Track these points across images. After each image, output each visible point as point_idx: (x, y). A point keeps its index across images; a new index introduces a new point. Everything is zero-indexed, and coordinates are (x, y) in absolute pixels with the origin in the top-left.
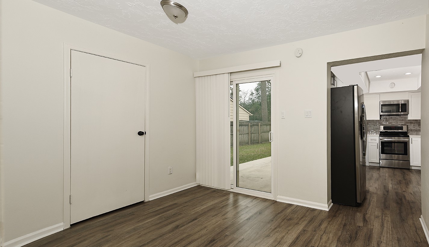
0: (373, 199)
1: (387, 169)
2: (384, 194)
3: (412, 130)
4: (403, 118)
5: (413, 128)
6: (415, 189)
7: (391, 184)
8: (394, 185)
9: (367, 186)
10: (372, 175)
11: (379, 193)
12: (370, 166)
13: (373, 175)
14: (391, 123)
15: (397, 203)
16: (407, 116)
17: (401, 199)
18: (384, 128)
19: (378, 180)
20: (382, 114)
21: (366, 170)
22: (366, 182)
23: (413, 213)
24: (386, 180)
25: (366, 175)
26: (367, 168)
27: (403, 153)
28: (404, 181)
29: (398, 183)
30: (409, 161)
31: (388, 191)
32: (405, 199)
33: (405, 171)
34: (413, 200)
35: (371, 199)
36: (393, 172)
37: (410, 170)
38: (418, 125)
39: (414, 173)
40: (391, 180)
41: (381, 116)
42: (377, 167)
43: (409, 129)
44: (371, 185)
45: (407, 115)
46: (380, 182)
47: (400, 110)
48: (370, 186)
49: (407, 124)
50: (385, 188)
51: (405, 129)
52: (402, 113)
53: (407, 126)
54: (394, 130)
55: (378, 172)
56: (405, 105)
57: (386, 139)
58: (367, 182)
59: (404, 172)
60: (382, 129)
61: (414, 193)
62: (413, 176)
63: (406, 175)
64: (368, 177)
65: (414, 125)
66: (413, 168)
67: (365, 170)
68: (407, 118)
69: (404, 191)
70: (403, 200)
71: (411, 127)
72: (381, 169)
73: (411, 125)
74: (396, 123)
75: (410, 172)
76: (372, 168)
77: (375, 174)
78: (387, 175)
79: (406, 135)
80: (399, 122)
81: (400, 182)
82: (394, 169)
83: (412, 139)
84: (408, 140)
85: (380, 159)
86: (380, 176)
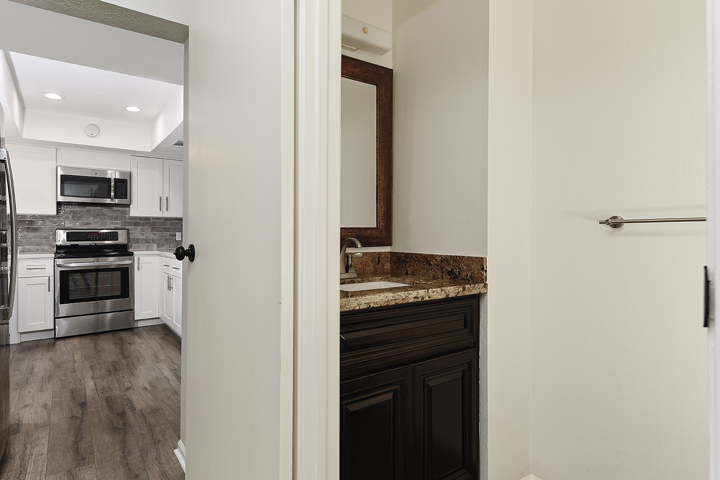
0: (36, 451)
1: (76, 341)
2: (73, 417)
3: (137, 241)
4: (119, 214)
5: (140, 237)
6: (153, 373)
7: (93, 378)
8: (100, 379)
9: (12, 410)
10: (31, 371)
11: (55, 419)
12: (23, 344)
13: (33, 368)
14: (87, 224)
15: (114, 429)
16: (127, 209)
17: (122, 415)
18: (70, 237)
19: (49, 378)
20: (61, 199)
21: (11, 356)
22: (11, 395)
23: (156, 443)
24: (75, 371)
25: (12, 372)
26: (12, 349)
27: (119, 293)
28: (124, 361)
29: (110, 372)
30: (132, 310)
31: (83, 405)
32: (133, 409)
33: (123, 335)
34: (152, 403)
35: (28, 452)
36: (92, 346)
37: (135, 331)
38: (150, 230)
39: (144, 336)
40: (92, 367)
41: (59, 204)
42: (49, 341)
43: (132, 237)
44: (29, 400)
45: (128, 206)
46: (59, 383)
47: (112, 194)
48: (26, 406)
49: (127, 227)
50: (73, 398)
51: (122, 239)
52: (117, 201)
53: (128, 230)
54: (96, 242)
55: (50, 355)
56: (124, 182)
57: (74, 264)
58: (13, 395)
59: (121, 339)
60: (62, 237)
61: (152, 386)
62: (143, 343)
63: (127, 345)
64: (15, 377)
65: (142, 229)
66: (140, 324)
67: (8, 358)
68: (125, 213)
69: (128, 389)
70: (130, 414)
71: (136, 233)
72: (59, 343)
73: (137, 229)
74: (101, 225)
75: (135, 334)
76: (31, 347)
77: (41, 363)
78: (77, 357)
79: (123, 251)
80: (108, 222)
81: (114, 367)
82: (95, 337)
83: (139, 260)
84: (130, 262)
85: (55, 318)
86: (58, 367)
